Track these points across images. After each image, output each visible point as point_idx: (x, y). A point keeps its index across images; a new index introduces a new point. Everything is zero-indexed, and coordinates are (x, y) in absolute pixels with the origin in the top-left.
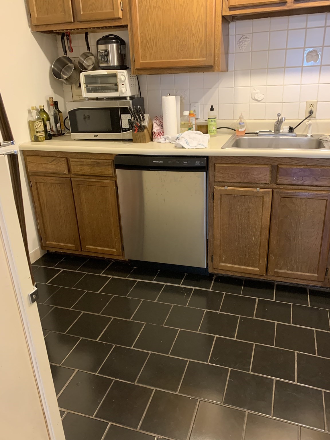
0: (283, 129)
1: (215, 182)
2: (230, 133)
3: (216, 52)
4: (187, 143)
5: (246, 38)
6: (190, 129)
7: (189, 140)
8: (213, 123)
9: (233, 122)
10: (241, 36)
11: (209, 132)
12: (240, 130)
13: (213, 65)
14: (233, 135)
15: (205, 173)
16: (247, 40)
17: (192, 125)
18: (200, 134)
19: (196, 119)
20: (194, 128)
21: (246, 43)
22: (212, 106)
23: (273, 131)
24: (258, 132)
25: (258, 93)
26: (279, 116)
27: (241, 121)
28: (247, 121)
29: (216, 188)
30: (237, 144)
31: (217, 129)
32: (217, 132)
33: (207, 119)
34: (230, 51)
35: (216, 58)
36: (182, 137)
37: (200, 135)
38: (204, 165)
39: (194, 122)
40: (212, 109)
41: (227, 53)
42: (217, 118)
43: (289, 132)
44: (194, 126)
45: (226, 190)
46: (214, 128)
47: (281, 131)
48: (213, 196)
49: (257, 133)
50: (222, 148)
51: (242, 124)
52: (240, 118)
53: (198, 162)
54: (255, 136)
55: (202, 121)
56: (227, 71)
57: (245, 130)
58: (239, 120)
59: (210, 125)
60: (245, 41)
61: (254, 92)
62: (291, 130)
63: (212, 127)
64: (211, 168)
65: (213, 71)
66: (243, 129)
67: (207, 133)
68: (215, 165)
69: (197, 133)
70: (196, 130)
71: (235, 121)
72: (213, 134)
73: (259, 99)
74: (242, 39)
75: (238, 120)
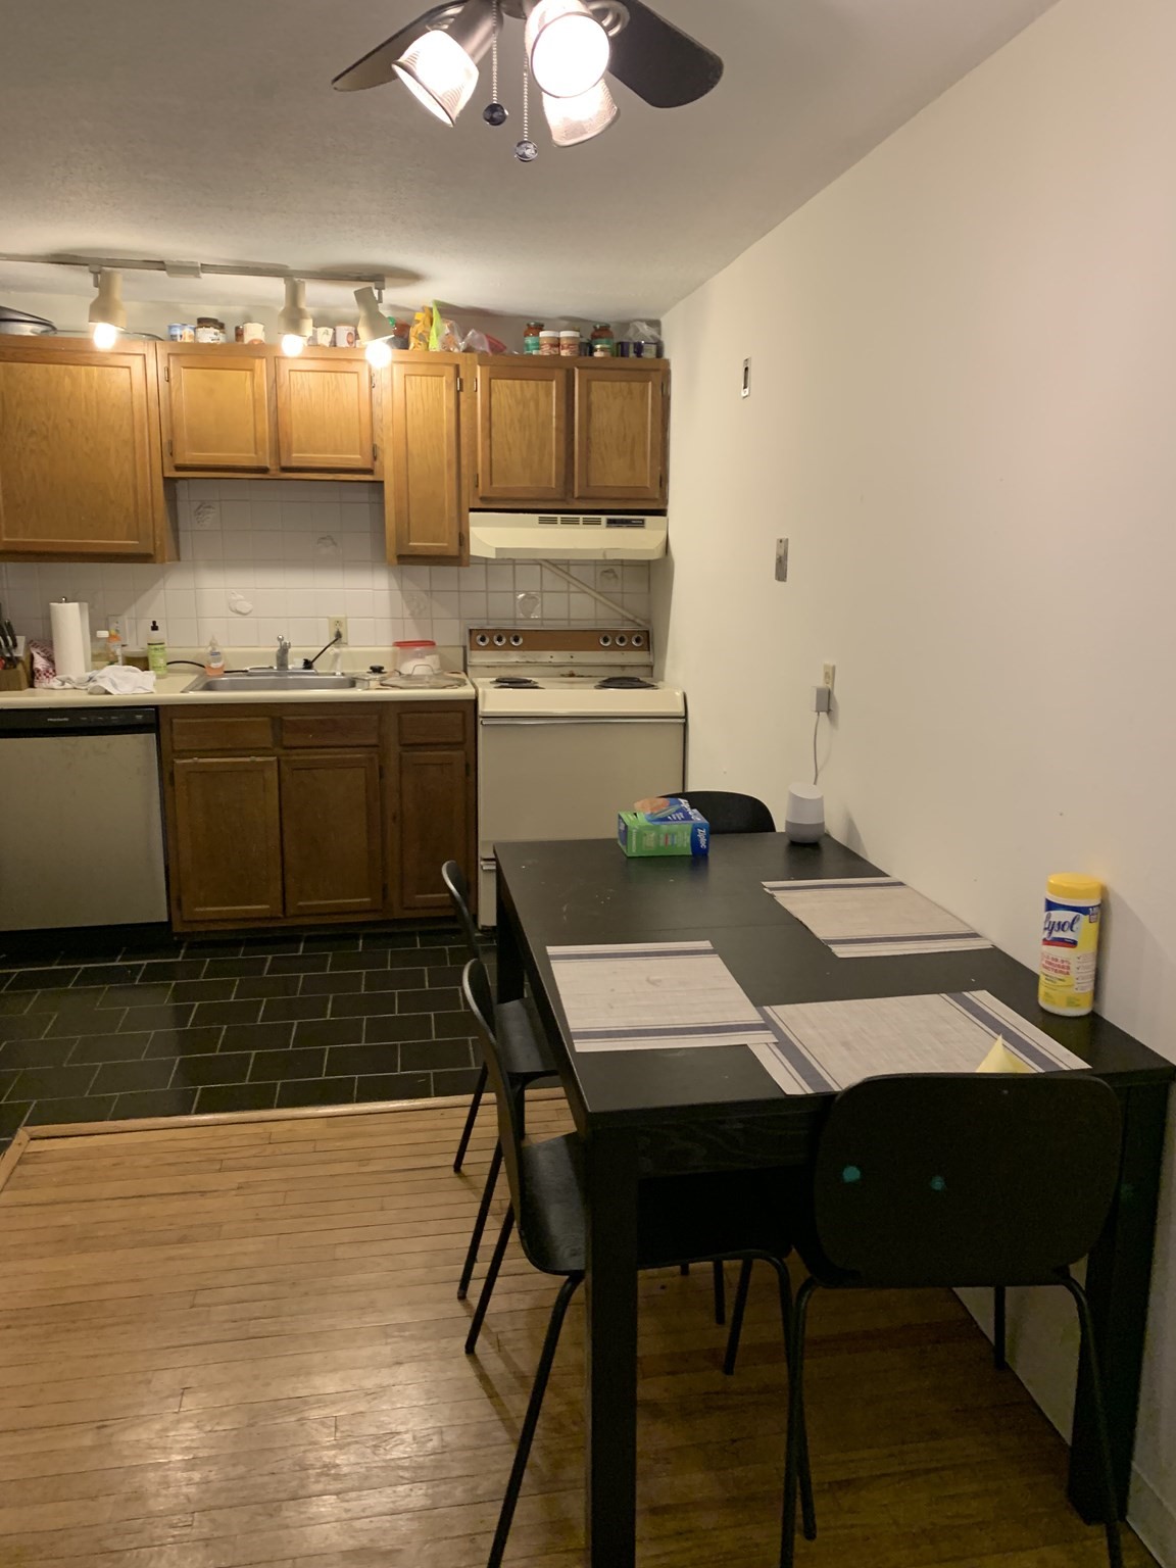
0: (293, 663)
1: (174, 751)
2: (193, 672)
3: (157, 532)
4: (114, 685)
5: (209, 507)
6: (112, 663)
7: (117, 681)
8: (158, 653)
9: (201, 651)
10: (199, 504)
11: (150, 667)
12: (213, 665)
13: (152, 553)
14: (201, 676)
15: (154, 735)
16: (212, 510)
17: (117, 657)
18: (135, 671)
19: (123, 646)
20: (120, 662)
21: (209, 516)
22: (154, 623)
23: (275, 668)
24: (248, 669)
25: (241, 600)
26: (280, 640)
27: (214, 649)
28: (225, 650)
29: (178, 761)
30: (209, 687)
31: (169, 664)
32: (170, 671)
33: (146, 646)
34: (181, 525)
35: (158, 543)
36: (101, 677)
37: (134, 673)
38: (153, 721)
39: (119, 652)
40: (155, 628)
41: (176, 530)
42: (166, 645)
43: (305, 668)
44: (120, 659)
45: (196, 763)
46: (162, 662)
47: (290, 667)
48: (172, 775)
49: (246, 671)
50: (182, 692)
51: (214, 654)
52: (211, 644)
53: (139, 717)
54: (241, 676)
55: (135, 648)
56: (179, 559)
57: (223, 666)
58: (210, 649)
59: (153, 656)
60: (209, 513)
61: (234, 598)
62: (308, 664)
63: (159, 660)
64: (165, 728)
65: (154, 563)
66: (219, 664)
67: (147, 669)
68: (172, 722)
69: (128, 670)
70: (124, 665)
71: (202, 650)
72: (160, 672)
73: (243, 611)
74: (201, 509)
75: (207, 647)
